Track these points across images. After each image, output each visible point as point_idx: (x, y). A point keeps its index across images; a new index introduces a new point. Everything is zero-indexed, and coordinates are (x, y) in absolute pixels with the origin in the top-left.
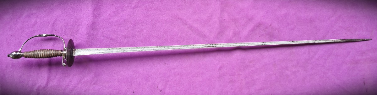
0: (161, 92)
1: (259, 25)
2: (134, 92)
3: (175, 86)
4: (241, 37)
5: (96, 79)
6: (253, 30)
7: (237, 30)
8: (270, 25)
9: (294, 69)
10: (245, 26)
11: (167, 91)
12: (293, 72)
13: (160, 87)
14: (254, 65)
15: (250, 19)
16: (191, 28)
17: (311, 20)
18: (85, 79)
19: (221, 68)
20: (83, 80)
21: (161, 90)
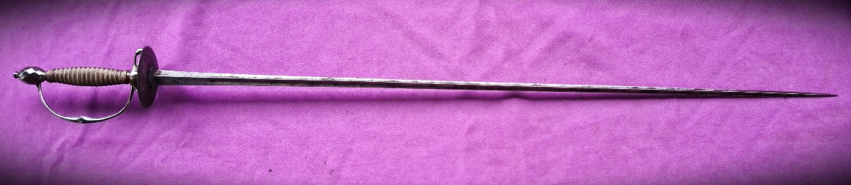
0: (331, 174)
1: (564, 38)
2: (270, 171)
3: (365, 164)
4: (521, 64)
5: (189, 135)
6: (550, 49)
7: (514, 46)
8: (590, 40)
9: (641, 144)
10: (532, 38)
11: (346, 173)
12: (639, 150)
13: (331, 163)
14: (549, 128)
15: (545, 25)
16: (411, 35)
17: (685, 34)
18: (168, 133)
19: (471, 130)
20: (162, 136)
21: (333, 171)
